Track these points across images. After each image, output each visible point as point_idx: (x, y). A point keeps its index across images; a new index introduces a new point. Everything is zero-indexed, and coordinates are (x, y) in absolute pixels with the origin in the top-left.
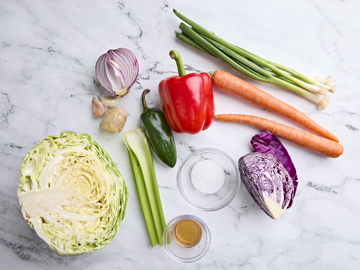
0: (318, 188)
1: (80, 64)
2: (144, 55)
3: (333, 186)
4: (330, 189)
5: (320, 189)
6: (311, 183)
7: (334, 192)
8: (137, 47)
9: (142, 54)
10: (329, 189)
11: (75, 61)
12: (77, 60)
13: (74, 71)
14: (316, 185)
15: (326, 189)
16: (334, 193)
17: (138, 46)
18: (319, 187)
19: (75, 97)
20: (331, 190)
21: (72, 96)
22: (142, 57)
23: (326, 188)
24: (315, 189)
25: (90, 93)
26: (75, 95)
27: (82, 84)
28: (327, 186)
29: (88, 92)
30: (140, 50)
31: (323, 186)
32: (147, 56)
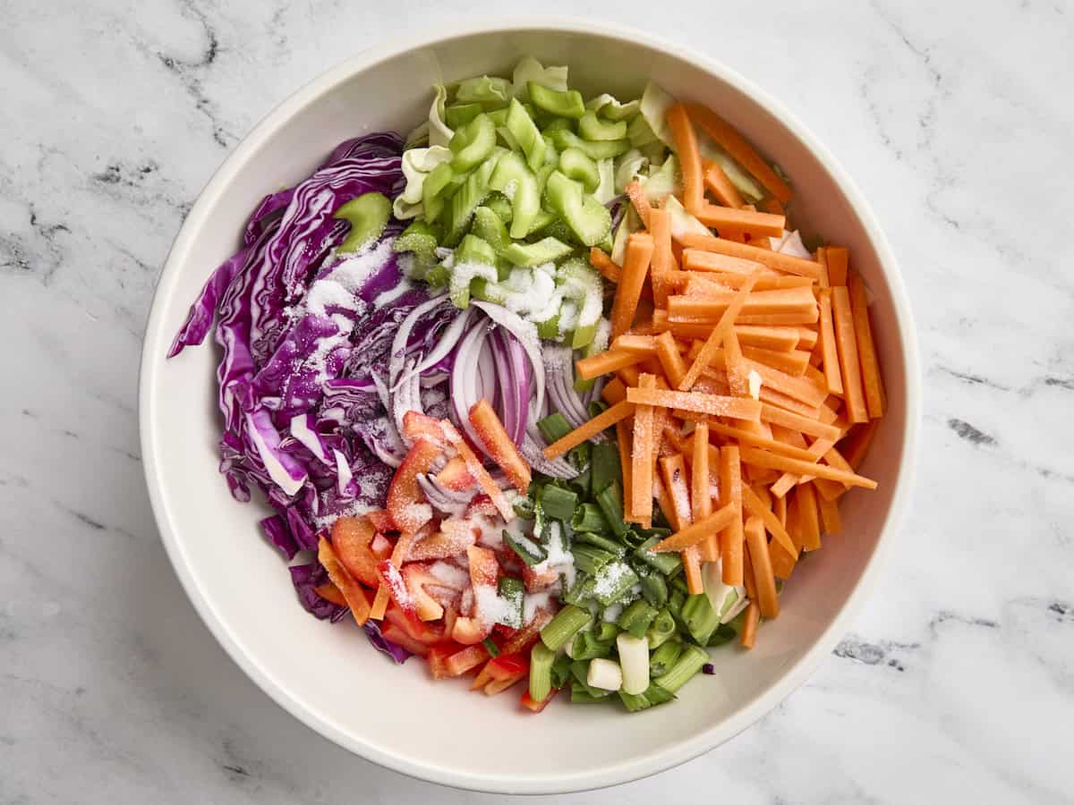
2: (221, 130)
3: (890, 645)
4: (881, 655)
5: (844, 651)
7: (893, 664)
8: (193, 101)
9: (214, 127)
10: (875, 653)
15: (863, 653)
16: (894, 670)
17: (199, 95)
20: (881, 657)
22: (213, 138)
23: (864, 648)
25: (13, 258)
28: (868, 642)
29: (7, 258)
30: (205, 111)
31: (853, 639)
32: (229, 135)
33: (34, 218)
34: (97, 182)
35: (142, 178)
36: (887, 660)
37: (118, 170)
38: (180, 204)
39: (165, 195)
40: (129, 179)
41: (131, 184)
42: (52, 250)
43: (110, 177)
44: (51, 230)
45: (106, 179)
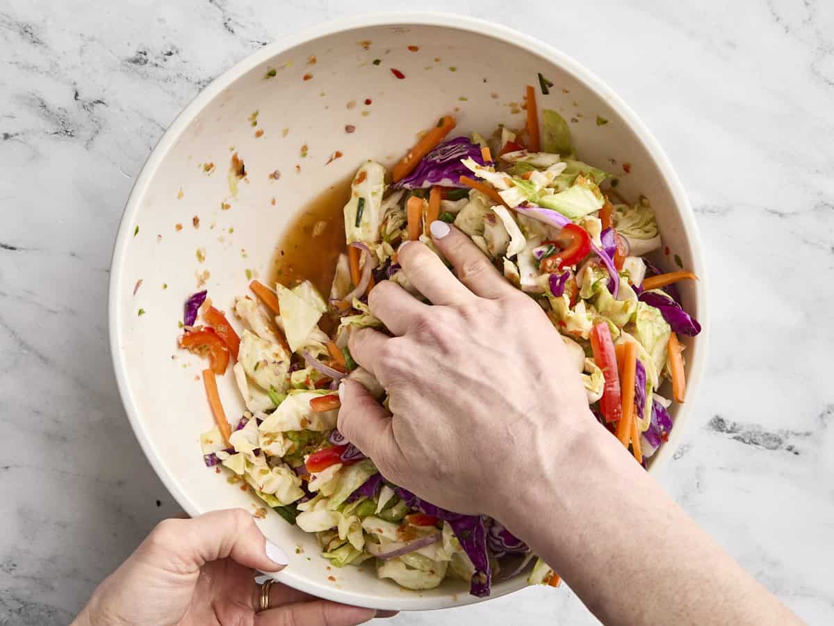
0: (742, 437)
1: (34, 42)
2: (229, 19)
3: (788, 432)
4: (780, 441)
5: (750, 439)
6: (722, 420)
7: (790, 449)
9: (224, 17)
10: (775, 440)
11: (21, 34)
12: (26, 31)
13: (17, 63)
14: (736, 427)
15: (765, 440)
16: (791, 454)
18: (744, 434)
19: (17, 140)
21: (6, 136)
22: (223, 26)
23: (766, 436)
24: (734, 438)
25: (60, 128)
26: (17, 134)
27: (39, 103)
28: (769, 431)
29: (56, 128)
30: (216, 4)
31: (757, 429)
32: (237, 23)
33: (77, 95)
34: (129, 64)
35: (165, 60)
36: (785, 446)
37: (145, 54)
38: (197, 81)
39: (184, 74)
40: (154, 61)
41: (157, 65)
42: (93, 120)
43: (139, 60)
44: (91, 104)
45: (136, 61)
